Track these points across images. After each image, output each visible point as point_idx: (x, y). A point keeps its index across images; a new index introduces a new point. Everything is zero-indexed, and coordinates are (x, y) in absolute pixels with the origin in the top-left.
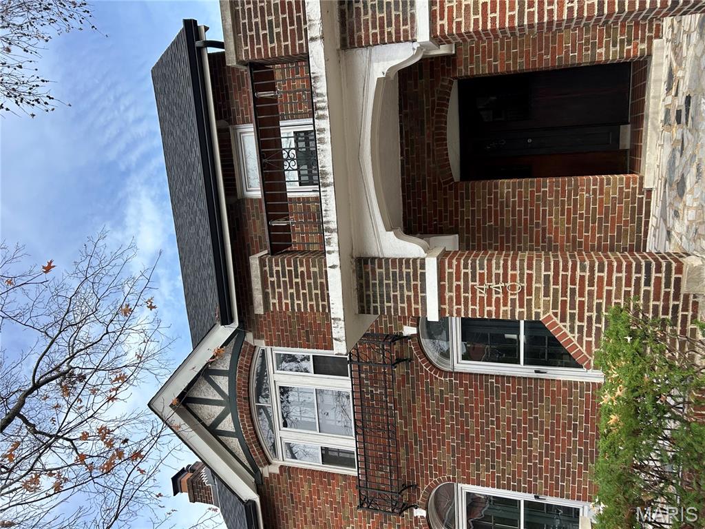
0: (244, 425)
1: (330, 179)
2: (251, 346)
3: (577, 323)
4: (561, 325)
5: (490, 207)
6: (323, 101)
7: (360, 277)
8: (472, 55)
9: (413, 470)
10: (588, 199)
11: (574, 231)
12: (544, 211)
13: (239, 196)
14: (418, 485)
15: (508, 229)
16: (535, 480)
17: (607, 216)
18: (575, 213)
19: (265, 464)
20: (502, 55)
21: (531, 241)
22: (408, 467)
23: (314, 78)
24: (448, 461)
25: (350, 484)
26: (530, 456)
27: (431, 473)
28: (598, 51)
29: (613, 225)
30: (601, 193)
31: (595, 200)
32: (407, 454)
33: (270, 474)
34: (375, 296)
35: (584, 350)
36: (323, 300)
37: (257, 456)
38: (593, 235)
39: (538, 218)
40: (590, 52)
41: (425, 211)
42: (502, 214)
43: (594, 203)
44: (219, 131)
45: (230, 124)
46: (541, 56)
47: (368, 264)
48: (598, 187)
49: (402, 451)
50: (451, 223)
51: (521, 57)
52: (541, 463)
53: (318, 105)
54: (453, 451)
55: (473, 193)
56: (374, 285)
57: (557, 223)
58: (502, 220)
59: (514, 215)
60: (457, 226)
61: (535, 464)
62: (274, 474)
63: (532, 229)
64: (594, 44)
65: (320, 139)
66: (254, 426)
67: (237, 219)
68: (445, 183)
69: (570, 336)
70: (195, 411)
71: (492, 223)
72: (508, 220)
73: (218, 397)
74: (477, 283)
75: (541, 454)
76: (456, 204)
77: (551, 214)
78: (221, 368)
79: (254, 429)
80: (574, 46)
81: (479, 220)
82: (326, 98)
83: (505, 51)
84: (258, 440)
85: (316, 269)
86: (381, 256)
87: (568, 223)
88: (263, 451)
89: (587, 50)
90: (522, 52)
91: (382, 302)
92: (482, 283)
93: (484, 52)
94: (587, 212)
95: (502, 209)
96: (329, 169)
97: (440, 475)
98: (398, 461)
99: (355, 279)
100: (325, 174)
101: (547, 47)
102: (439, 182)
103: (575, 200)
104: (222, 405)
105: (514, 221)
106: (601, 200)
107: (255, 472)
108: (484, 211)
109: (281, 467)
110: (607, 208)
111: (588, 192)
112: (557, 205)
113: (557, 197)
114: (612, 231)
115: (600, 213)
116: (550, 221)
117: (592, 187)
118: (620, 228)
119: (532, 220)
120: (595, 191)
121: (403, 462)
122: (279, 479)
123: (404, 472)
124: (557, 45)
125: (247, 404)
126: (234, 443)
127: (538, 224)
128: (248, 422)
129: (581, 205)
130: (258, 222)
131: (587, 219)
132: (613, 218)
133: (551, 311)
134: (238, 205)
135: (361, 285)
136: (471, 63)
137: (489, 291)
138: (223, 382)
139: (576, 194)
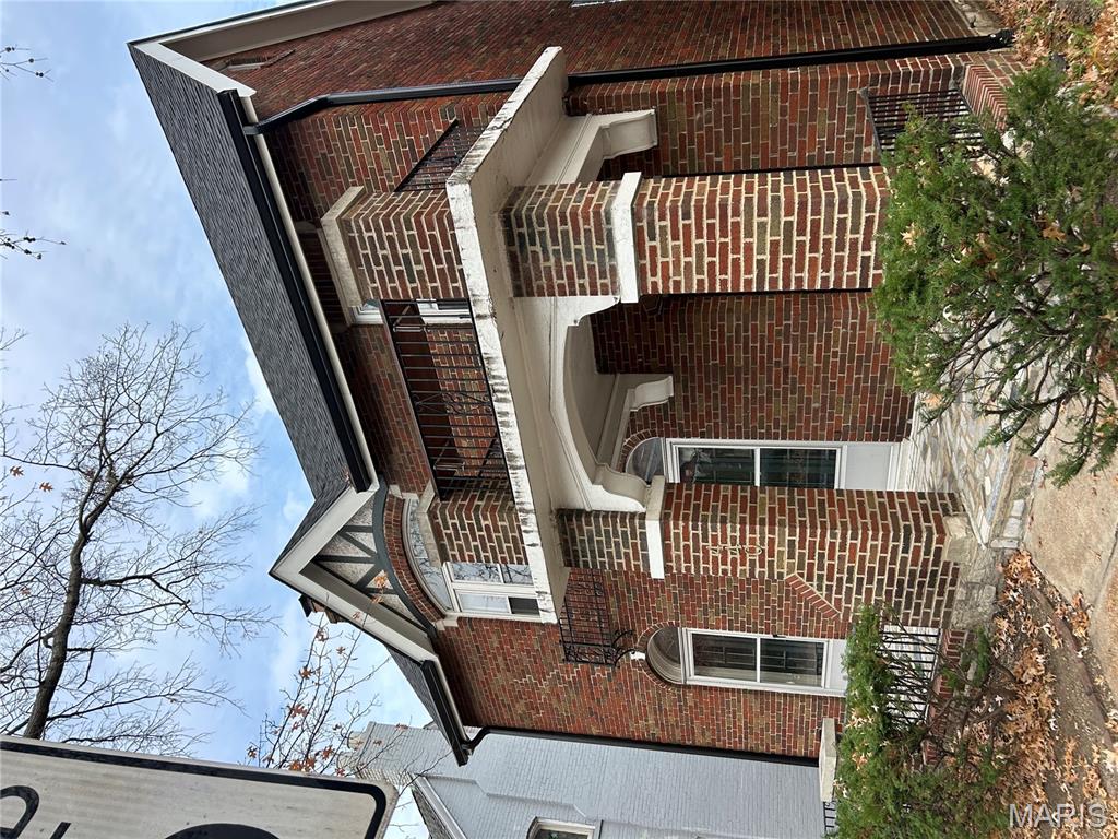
0: (404, 582)
1: (521, 462)
2: (398, 499)
3: (826, 583)
4: (808, 584)
5: (714, 343)
6: (503, 384)
7: (563, 532)
8: (683, 147)
9: (626, 617)
10: (845, 334)
11: (826, 371)
12: (786, 348)
13: (349, 322)
14: (634, 630)
15: (739, 369)
16: (774, 621)
17: (868, 355)
18: (827, 350)
19: (438, 619)
20: (728, 148)
21: (769, 381)
22: (620, 614)
23: (487, 359)
24: (670, 608)
25: (549, 633)
26: (768, 600)
27: (649, 618)
28: (865, 150)
29: (875, 365)
30: (862, 328)
31: (853, 336)
32: (619, 602)
33: (446, 628)
34: (584, 551)
35: (833, 605)
36: (518, 552)
37: (426, 610)
38: (850, 376)
39: (778, 355)
40: (853, 150)
41: (625, 346)
42: (730, 351)
43: (853, 340)
44: (300, 236)
45: (317, 227)
46: (784, 153)
47: (572, 520)
48: (858, 321)
49: (612, 600)
50: (662, 361)
51: (756, 153)
52: (780, 605)
53: (496, 387)
54: (675, 598)
55: (690, 326)
56: (582, 541)
57: (803, 362)
58: (731, 359)
59: (746, 352)
60: (670, 364)
61: (774, 608)
62: (452, 628)
63: (770, 369)
64: (859, 140)
65: (501, 422)
66: (417, 581)
67: (352, 353)
68: (651, 313)
69: (818, 593)
70: (333, 569)
71: (718, 361)
72: (738, 359)
73: (362, 554)
74: (710, 543)
75: (780, 598)
76: (668, 338)
77: (795, 352)
78: (361, 524)
79: (418, 584)
80: (831, 140)
81: (699, 358)
82: (506, 381)
83: (732, 143)
84: (425, 595)
85: (506, 524)
86: (588, 510)
87: (818, 361)
88: (434, 606)
89: (849, 147)
90: (756, 145)
91: (594, 557)
92: (715, 543)
93: (700, 143)
94: (844, 349)
95: (730, 346)
96: (518, 451)
97: (660, 619)
98: (608, 609)
99: (558, 535)
100: (513, 457)
101: (793, 141)
102: (643, 311)
103: (828, 336)
104: (369, 562)
105: (746, 359)
106: (862, 336)
107: (426, 626)
108: (706, 347)
109: (460, 619)
110: (869, 345)
111: (845, 326)
112: (803, 341)
113: (804, 332)
114: (875, 371)
115: (860, 351)
116: (794, 359)
117: (850, 321)
118: (883, 368)
119: (770, 358)
120: (854, 325)
121: (613, 610)
122: (458, 632)
123: (616, 619)
124: (807, 139)
125: (405, 561)
126: (395, 600)
127: (778, 363)
128: (408, 578)
129: (836, 342)
130: (384, 357)
131: (843, 358)
132: (876, 357)
133: (796, 572)
134: (350, 335)
135: (566, 541)
136: (683, 158)
137: (724, 552)
138: (368, 540)
139: (829, 329)
